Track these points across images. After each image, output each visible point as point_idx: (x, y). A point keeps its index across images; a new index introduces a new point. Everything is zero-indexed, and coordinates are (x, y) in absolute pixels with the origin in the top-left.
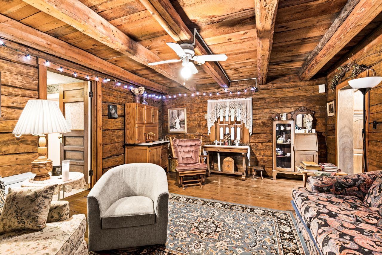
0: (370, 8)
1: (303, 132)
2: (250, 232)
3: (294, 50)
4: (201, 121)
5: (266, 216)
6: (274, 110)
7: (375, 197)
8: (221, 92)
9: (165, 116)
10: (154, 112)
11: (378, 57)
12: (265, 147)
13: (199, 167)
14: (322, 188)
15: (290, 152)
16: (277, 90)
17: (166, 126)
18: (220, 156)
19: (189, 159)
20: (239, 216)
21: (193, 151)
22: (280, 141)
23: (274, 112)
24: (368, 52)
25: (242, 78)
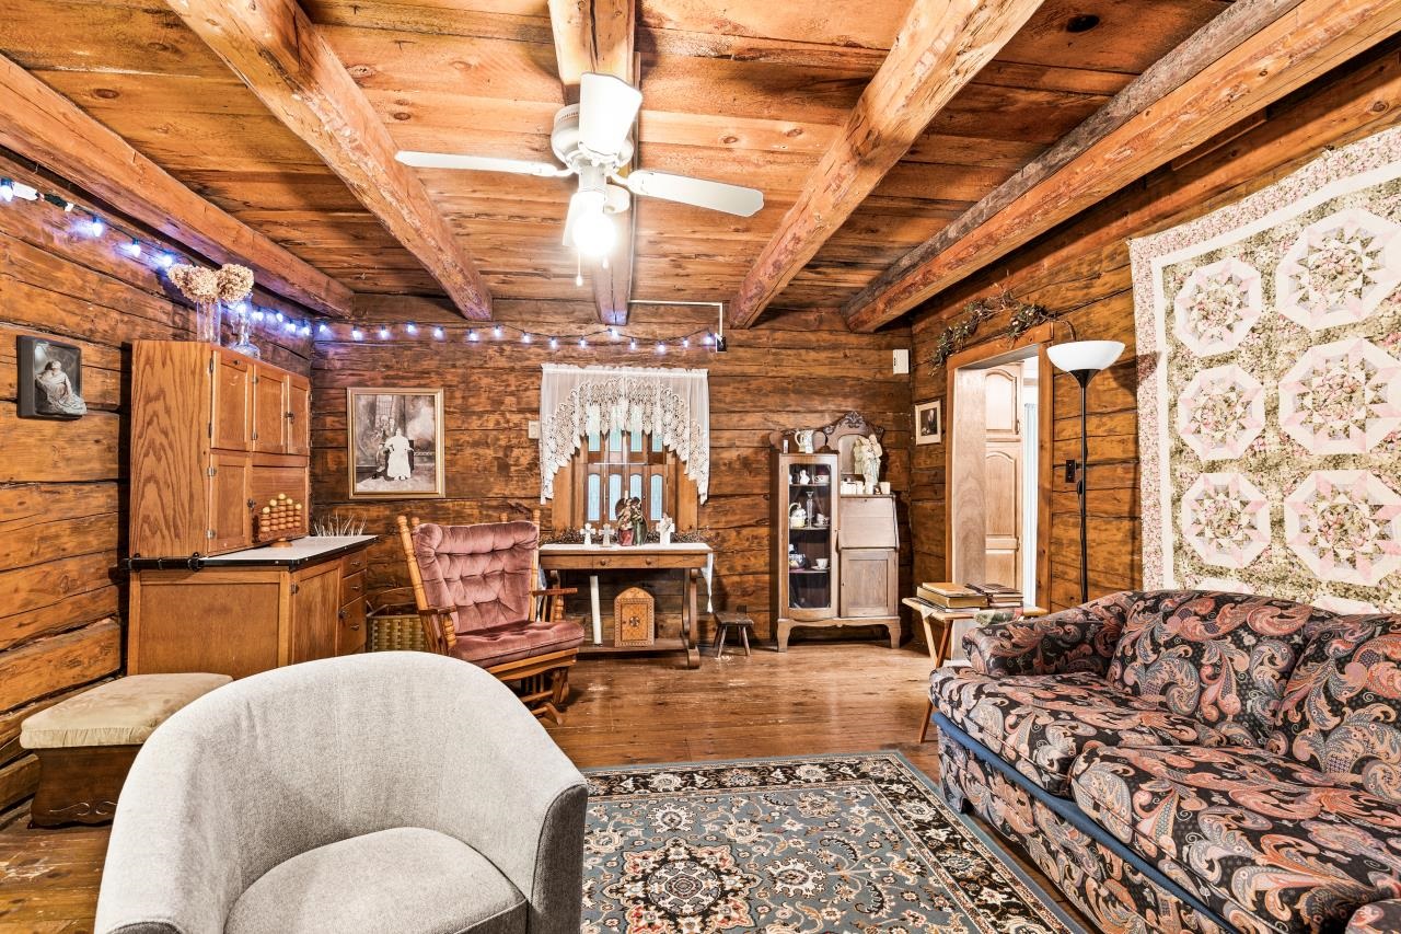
0: (1145, 153)
1: (861, 493)
2: (835, 856)
3: (884, 229)
4: (509, 448)
5: (840, 782)
6: (776, 417)
7: (1147, 667)
8: (595, 338)
9: (329, 420)
10: (295, 400)
11: (1085, 291)
12: (747, 544)
13: (553, 641)
14: (1014, 659)
15: (828, 556)
16: (783, 351)
17: (332, 466)
18: (600, 583)
19: (488, 611)
20: (764, 807)
21: (503, 572)
22: (798, 520)
23: (777, 423)
24: (1053, 274)
25: (676, 294)
